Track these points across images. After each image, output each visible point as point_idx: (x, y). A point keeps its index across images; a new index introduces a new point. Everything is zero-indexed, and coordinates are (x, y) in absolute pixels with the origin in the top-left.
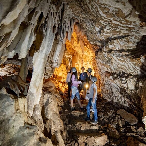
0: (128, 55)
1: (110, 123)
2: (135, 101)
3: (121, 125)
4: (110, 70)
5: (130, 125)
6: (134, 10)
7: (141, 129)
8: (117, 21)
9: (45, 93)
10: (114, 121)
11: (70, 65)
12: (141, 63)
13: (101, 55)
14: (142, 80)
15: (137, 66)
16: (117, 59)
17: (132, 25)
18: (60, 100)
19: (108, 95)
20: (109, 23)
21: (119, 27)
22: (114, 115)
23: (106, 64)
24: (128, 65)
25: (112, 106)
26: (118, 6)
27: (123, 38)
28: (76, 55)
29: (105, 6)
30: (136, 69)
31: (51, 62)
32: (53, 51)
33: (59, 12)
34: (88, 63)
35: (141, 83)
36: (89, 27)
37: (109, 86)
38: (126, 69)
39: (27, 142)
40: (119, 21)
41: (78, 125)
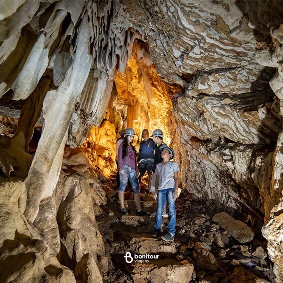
0: (235, 105)
1: (199, 241)
2: (249, 196)
3: (221, 244)
4: (200, 134)
5: (240, 244)
6: (247, 20)
7: (260, 251)
8: (214, 38)
9: (67, 176)
10: (207, 236)
11: (123, 125)
12: (259, 120)
13: (184, 105)
14: (261, 154)
15: (253, 127)
16: (215, 111)
17: (242, 48)
18: (98, 193)
19: (197, 185)
20: (200, 42)
21: (218, 50)
22: (208, 224)
23: (194, 121)
24: (235, 125)
25: (204, 206)
26: (218, 10)
27: (226, 71)
28: (135, 105)
29: (192, 8)
30: (250, 133)
31: (83, 114)
32: (88, 91)
33: (103, 17)
34: (159, 121)
35: (260, 160)
36: (162, 48)
37: (198, 167)
38: (231, 132)
39: (18, 274)
40: (218, 39)
41: (135, 243)
